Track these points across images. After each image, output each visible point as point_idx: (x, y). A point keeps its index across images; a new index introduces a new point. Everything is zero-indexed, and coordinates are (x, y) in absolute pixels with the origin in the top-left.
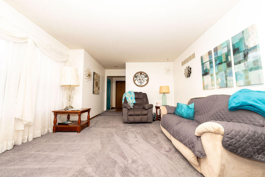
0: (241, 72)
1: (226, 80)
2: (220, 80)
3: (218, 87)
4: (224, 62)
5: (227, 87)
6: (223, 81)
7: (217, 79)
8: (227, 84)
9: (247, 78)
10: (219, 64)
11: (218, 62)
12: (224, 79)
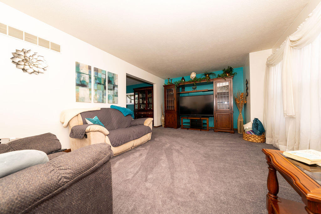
0: (111, 95)
1: (103, 97)
2: (98, 96)
3: (97, 102)
4: (103, 84)
5: (103, 102)
6: (100, 97)
7: (96, 95)
8: (103, 100)
9: (113, 99)
10: (98, 83)
11: (98, 81)
12: (102, 96)
